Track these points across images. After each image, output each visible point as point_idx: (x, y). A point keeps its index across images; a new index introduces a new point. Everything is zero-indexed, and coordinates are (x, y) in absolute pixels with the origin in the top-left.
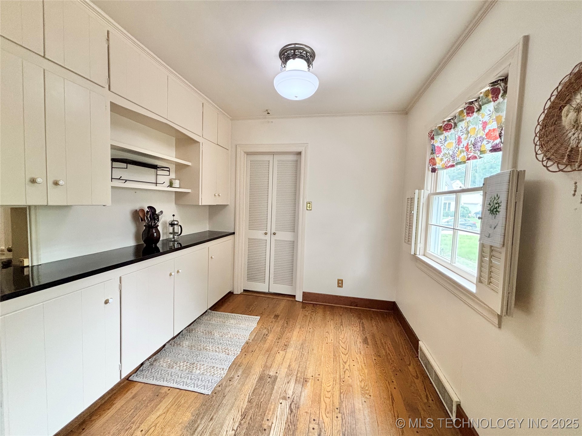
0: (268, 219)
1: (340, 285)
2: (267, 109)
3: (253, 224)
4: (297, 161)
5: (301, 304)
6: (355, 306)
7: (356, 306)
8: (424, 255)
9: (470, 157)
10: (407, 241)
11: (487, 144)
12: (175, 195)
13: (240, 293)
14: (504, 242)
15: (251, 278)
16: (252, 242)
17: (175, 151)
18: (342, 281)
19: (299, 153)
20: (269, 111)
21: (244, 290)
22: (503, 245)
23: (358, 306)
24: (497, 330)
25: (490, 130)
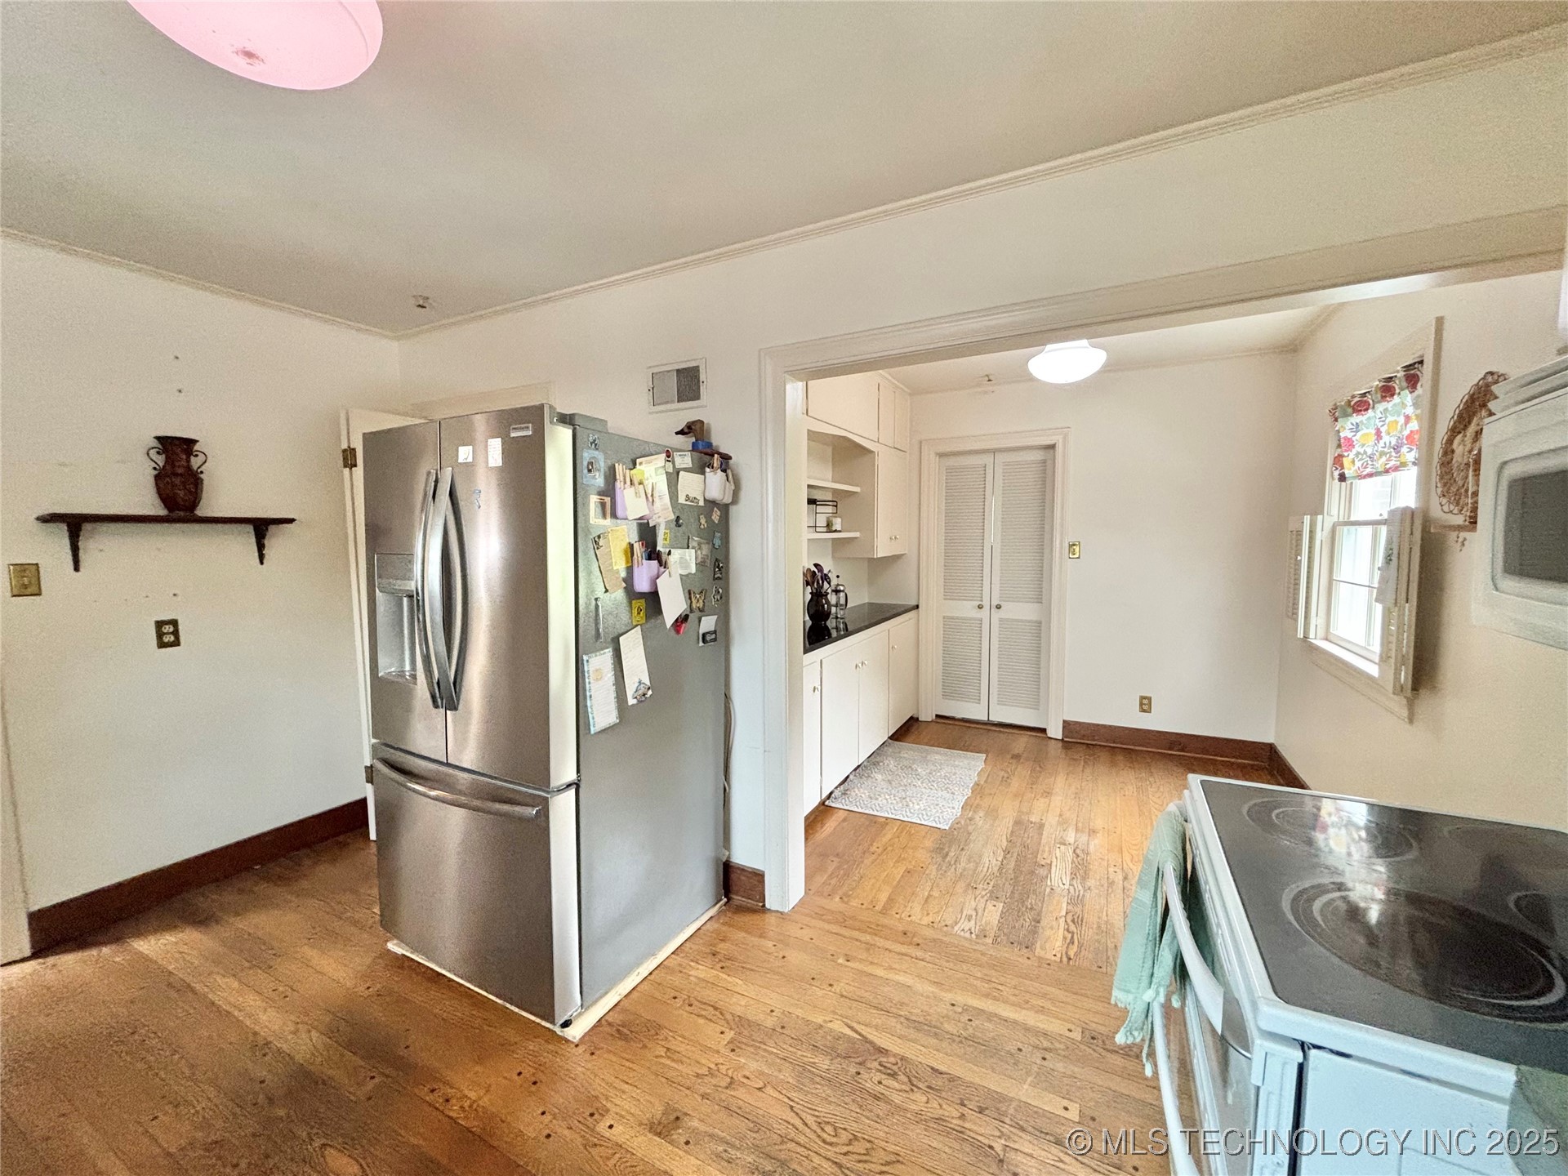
0: (984, 582)
1: (1145, 707)
2: (986, 373)
3: (951, 591)
4: (1044, 462)
5: (1060, 744)
6: (1178, 751)
7: (1183, 750)
8: (1327, 639)
9: (1390, 468)
10: (1290, 614)
11: (1408, 452)
12: (833, 543)
13: (930, 720)
14: (1396, 600)
15: (949, 693)
16: (951, 625)
17: (831, 470)
18: (1150, 699)
19: (1052, 447)
20: (991, 377)
21: (937, 716)
22: (1396, 603)
23: (1186, 750)
24: (1407, 726)
25: (1411, 432)
